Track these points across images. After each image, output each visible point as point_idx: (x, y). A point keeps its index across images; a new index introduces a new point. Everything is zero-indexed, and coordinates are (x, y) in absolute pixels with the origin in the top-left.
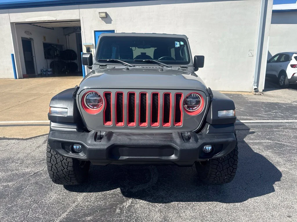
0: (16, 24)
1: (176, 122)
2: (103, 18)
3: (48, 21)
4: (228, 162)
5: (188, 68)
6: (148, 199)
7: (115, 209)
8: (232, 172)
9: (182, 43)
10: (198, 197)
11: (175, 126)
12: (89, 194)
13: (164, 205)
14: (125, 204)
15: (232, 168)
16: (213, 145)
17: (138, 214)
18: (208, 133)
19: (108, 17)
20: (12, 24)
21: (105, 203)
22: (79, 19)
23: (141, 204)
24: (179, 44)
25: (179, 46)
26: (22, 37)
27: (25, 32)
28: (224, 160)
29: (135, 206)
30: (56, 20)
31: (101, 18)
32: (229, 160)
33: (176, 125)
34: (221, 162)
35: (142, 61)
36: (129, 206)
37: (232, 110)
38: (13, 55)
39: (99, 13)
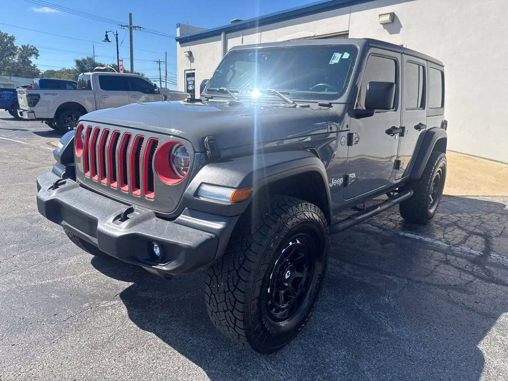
2: (386, 24)
3: (304, 38)
5: (332, 107)
7: (87, 302)
9: (346, 56)
14: (104, 303)
17: (94, 320)
19: (394, 22)
24: (340, 57)
25: (337, 62)
29: (108, 309)
30: (314, 36)
31: (383, 24)
33: (146, 196)
36: (104, 307)
39: (380, 15)
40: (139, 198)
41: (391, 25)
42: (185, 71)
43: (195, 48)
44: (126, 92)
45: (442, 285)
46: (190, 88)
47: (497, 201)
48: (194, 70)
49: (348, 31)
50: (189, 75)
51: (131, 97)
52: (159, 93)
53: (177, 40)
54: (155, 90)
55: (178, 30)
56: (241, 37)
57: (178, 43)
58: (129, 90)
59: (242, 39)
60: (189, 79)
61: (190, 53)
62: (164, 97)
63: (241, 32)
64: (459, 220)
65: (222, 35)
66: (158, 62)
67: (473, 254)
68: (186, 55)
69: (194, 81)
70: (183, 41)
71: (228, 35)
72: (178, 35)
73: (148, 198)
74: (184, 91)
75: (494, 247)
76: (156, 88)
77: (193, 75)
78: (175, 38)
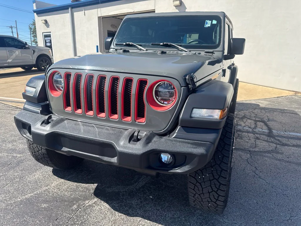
0: (102, 18)
1: (139, 118)
2: (177, 6)
3: (127, 13)
4: (211, 184)
5: (214, 53)
6: (115, 203)
7: (74, 204)
8: (218, 200)
9: (215, 22)
10: (173, 219)
11: (137, 123)
12: (66, 181)
13: (123, 216)
14: (87, 202)
15: (217, 194)
16: (173, 155)
17: (90, 217)
18: (174, 138)
19: (182, 6)
20: (99, 18)
21: (71, 195)
22: (154, 9)
23: (103, 207)
24: (210, 23)
25: (210, 26)
26: (108, 31)
27: (111, 26)
28: (204, 180)
29: (94, 206)
30: (134, 12)
31: (175, 6)
32: (212, 181)
33: (137, 121)
34: (200, 182)
35: (159, 45)
36: (90, 205)
37: (217, 110)
38: (97, 46)
39: (173, 1)
40: (130, 123)
41: (181, 7)
42: (43, 33)
43: (49, 18)
44: (4, 48)
45: (267, 151)
46: (48, 44)
47: (254, 102)
48: (50, 32)
49: (155, 10)
50: (46, 36)
51: (8, 51)
52: (29, 48)
53: (35, 12)
54: (27, 46)
55: (34, 4)
56: (84, 11)
57: (35, 14)
58: (6, 47)
59: (84, 12)
60: (46, 39)
61: (46, 22)
62: (33, 51)
63: (83, 8)
64: (245, 115)
65: (70, 9)
66: (10, 27)
67: (265, 132)
68: (43, 22)
69: (51, 40)
70: (40, 12)
71: (74, 9)
72: (35, 8)
73: (138, 122)
74: (43, 46)
75: (271, 127)
76: (27, 45)
77: (49, 36)
78: (33, 10)
